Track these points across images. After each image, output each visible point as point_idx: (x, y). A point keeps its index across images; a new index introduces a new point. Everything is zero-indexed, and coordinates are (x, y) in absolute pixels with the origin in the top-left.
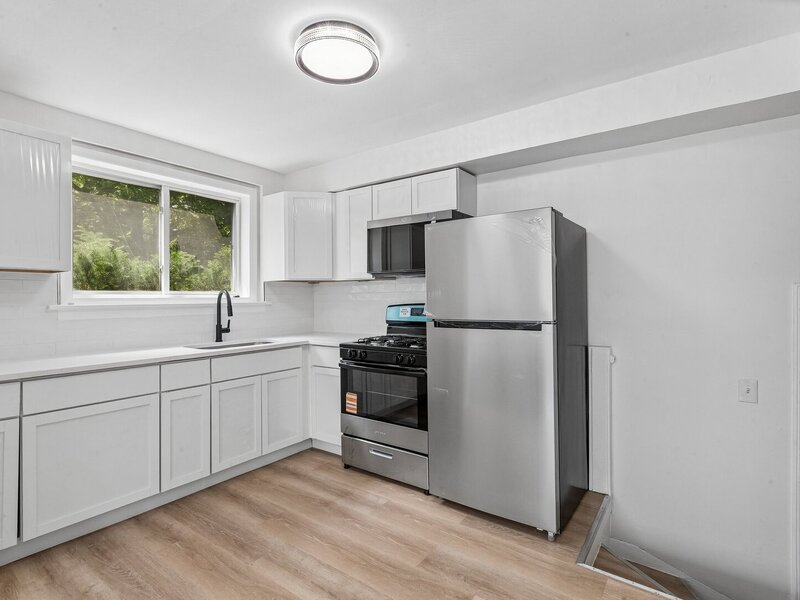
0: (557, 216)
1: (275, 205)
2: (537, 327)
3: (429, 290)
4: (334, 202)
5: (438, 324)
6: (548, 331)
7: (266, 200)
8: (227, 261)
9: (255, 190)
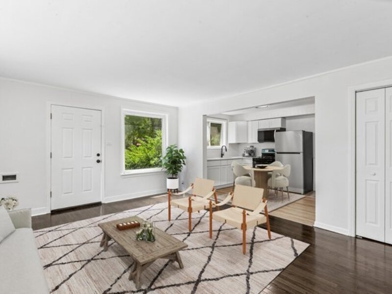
0: (304, 132)
1: (233, 125)
2: (299, 153)
3: (276, 146)
4: (247, 124)
5: (278, 153)
6: (302, 154)
7: (230, 123)
8: (220, 138)
9: (226, 121)
